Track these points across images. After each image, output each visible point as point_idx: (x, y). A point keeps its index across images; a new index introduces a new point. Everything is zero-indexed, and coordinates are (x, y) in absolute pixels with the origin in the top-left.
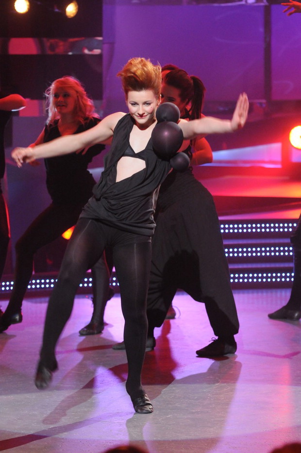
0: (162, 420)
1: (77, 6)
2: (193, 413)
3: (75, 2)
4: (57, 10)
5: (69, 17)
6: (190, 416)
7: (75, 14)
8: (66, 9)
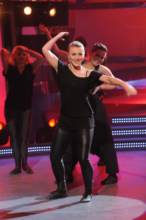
0: (99, 217)
1: (55, 11)
2: (114, 213)
3: (55, 9)
4: (45, 13)
5: (52, 16)
6: (112, 215)
7: (54, 15)
8: (50, 12)
